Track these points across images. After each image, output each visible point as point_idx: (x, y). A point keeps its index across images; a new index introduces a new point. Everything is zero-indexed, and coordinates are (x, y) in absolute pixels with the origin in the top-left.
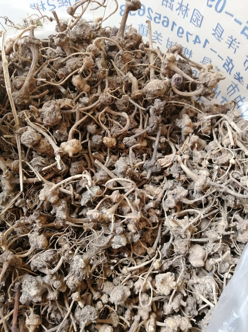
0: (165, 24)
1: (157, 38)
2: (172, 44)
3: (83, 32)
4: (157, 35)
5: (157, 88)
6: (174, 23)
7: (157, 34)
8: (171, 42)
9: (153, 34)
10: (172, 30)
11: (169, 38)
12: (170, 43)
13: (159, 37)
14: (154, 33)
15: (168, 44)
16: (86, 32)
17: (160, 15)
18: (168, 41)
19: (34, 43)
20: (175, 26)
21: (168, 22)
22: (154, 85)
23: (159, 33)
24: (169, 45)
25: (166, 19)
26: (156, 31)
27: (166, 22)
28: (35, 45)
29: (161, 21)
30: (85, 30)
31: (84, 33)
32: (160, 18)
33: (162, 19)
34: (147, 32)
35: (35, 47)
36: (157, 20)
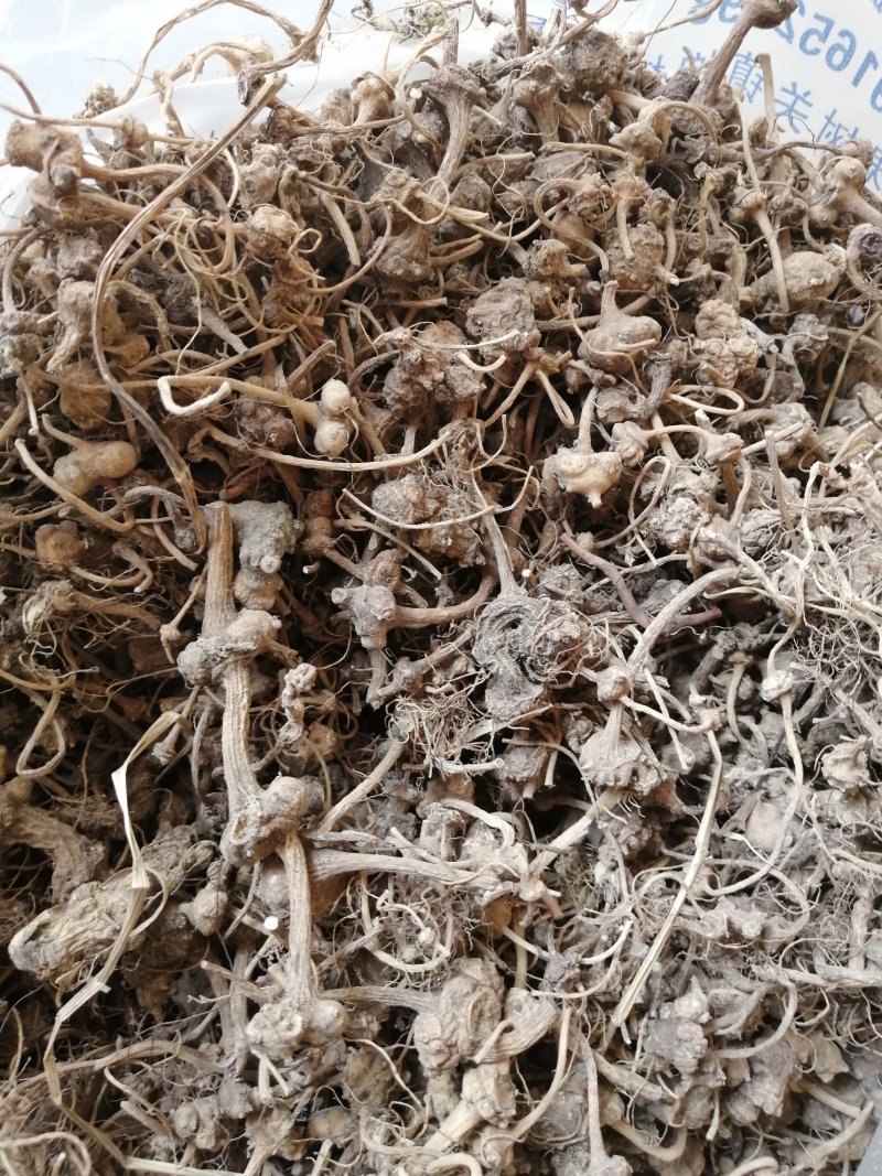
0: (838, 57)
1: (791, 109)
2: (841, 132)
3: (598, 62)
4: (789, 99)
5: (814, 281)
6: (871, 59)
7: (794, 93)
8: (840, 126)
9: (778, 94)
10: (856, 82)
11: (834, 112)
12: (833, 130)
13: (800, 106)
14: (784, 90)
15: (826, 133)
16: (610, 62)
17: (830, 24)
18: (829, 120)
19: (461, 89)
20: (871, 66)
21: (849, 54)
22: (802, 273)
23: (800, 92)
24: (829, 134)
25: (846, 42)
26: (794, 85)
27: (843, 50)
28: (463, 95)
29: (825, 48)
30: (605, 55)
31: (602, 63)
32: (824, 37)
33: (833, 38)
34: (757, 86)
35: (462, 102)
36: (813, 42)
